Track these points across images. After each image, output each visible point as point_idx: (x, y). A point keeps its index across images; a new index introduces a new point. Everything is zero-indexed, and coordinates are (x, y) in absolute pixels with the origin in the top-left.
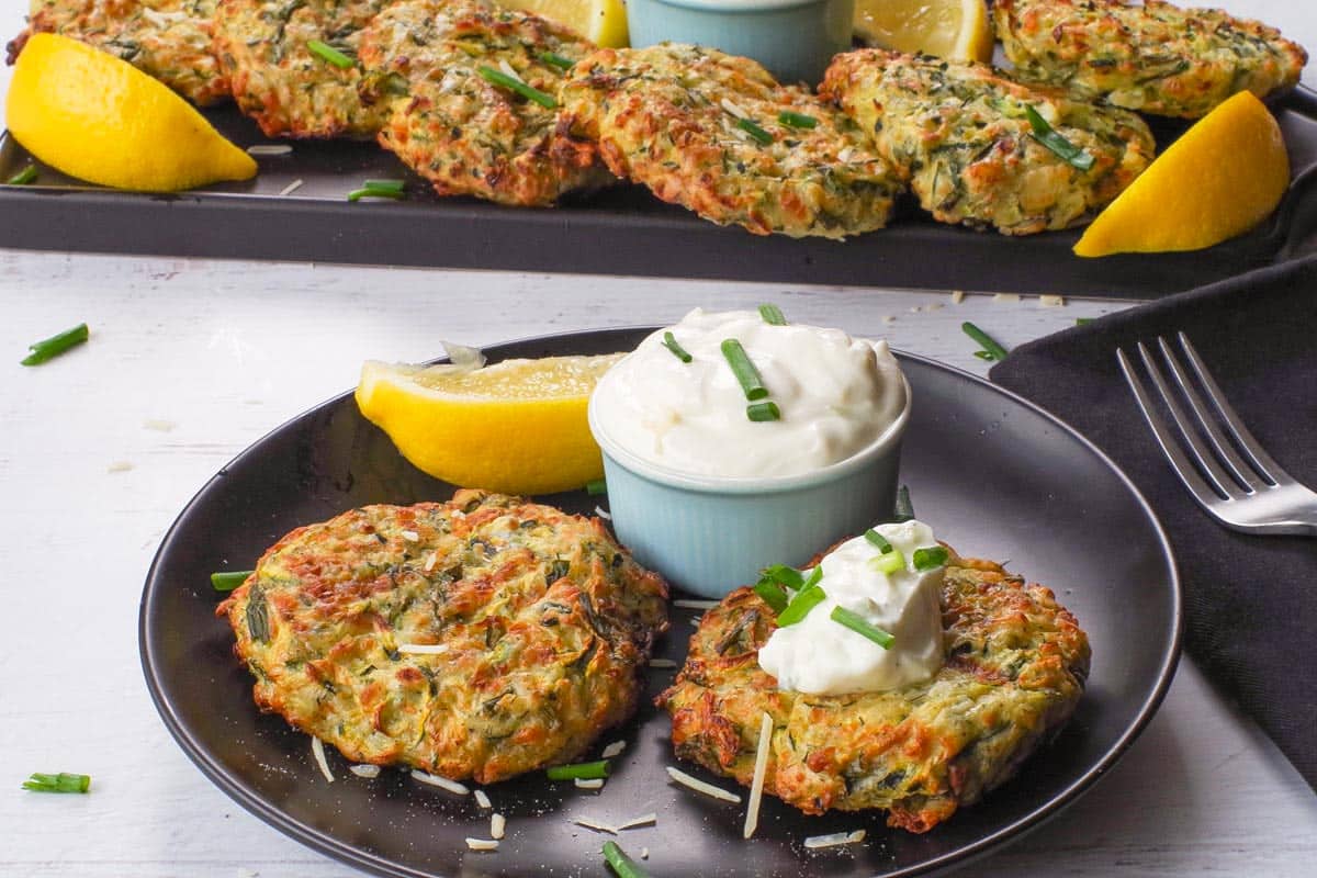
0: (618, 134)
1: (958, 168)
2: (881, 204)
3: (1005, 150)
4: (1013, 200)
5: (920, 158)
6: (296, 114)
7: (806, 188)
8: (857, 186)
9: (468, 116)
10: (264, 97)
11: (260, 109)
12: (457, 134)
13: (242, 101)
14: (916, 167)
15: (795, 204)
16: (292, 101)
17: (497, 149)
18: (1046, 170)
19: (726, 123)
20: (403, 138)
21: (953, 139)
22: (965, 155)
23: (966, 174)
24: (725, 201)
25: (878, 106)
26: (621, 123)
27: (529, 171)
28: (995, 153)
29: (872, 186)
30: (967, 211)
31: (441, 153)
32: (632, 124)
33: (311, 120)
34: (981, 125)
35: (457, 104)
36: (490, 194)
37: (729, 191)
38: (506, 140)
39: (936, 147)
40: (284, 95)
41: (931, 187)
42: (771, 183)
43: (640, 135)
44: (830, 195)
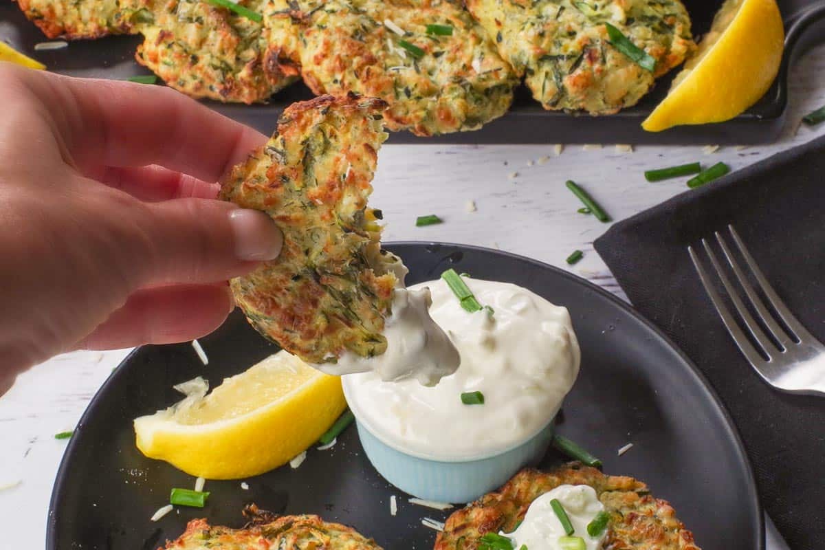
0: (316, 68)
1: (560, 77)
2: (506, 99)
3: (592, 59)
4: (600, 96)
5: (533, 67)
6: (69, 22)
7: (454, 102)
8: (488, 92)
9: (202, 42)
10: (44, 10)
11: (41, 17)
12: (195, 59)
13: (29, 13)
14: (528, 72)
15: (448, 117)
16: (65, 14)
17: (226, 69)
18: (621, 72)
19: (390, 42)
20: (155, 61)
21: (555, 51)
22: (564, 65)
23: (567, 81)
24: (398, 120)
25: (499, 23)
26: (318, 61)
27: (250, 85)
28: (585, 63)
29: (499, 88)
30: (567, 106)
31: (185, 75)
32: (326, 63)
33: (80, 26)
34: (572, 34)
35: (191, 33)
36: (222, 98)
37: (400, 113)
38: (230, 59)
39: (543, 57)
40: (59, 10)
41: (541, 87)
42: (430, 102)
43: (332, 71)
44: (472, 105)
